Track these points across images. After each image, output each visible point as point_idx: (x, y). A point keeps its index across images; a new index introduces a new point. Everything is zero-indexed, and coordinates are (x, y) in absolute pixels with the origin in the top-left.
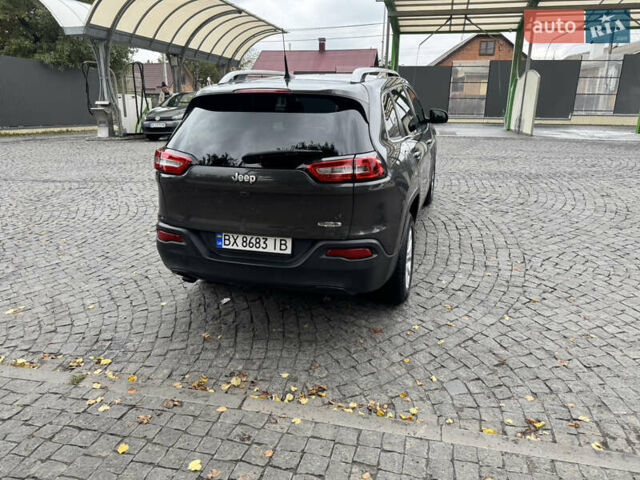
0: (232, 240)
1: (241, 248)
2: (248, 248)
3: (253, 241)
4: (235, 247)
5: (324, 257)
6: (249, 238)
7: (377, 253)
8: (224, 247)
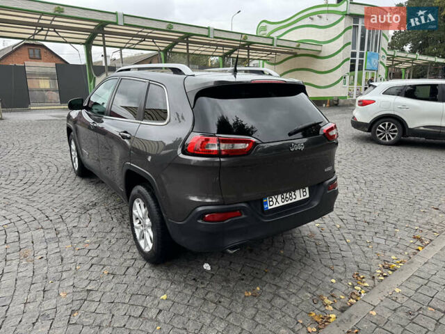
0: (274, 200)
1: (281, 204)
2: (286, 203)
3: (288, 196)
4: (277, 205)
6: (285, 195)
8: (270, 208)
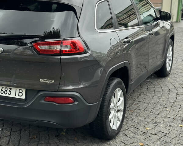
3: (3, 90)
5: (43, 101)
7: (77, 101)
